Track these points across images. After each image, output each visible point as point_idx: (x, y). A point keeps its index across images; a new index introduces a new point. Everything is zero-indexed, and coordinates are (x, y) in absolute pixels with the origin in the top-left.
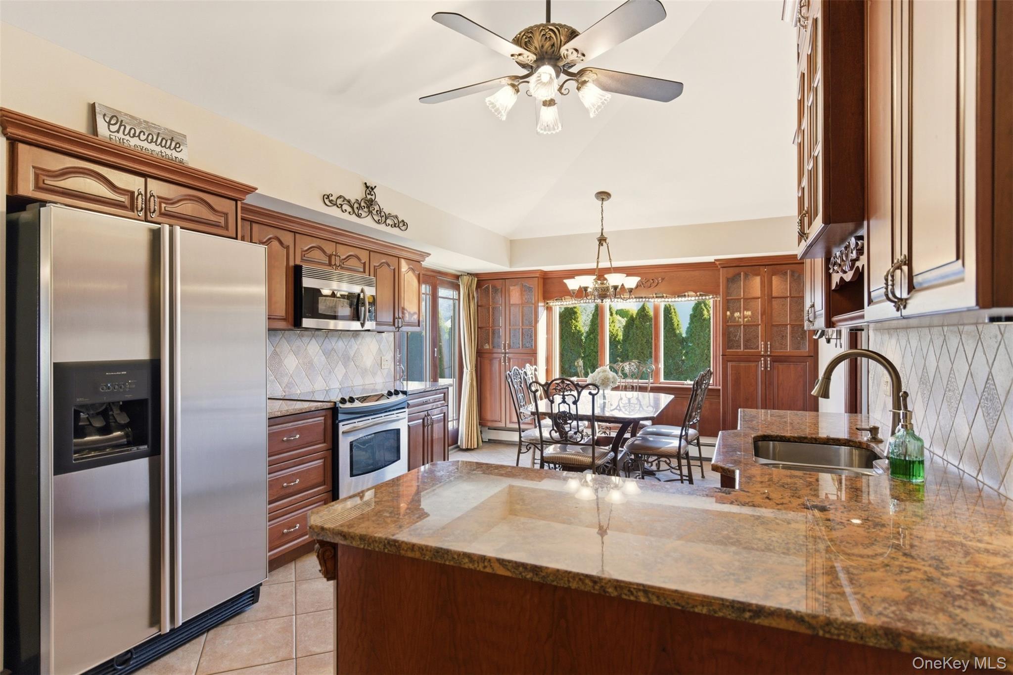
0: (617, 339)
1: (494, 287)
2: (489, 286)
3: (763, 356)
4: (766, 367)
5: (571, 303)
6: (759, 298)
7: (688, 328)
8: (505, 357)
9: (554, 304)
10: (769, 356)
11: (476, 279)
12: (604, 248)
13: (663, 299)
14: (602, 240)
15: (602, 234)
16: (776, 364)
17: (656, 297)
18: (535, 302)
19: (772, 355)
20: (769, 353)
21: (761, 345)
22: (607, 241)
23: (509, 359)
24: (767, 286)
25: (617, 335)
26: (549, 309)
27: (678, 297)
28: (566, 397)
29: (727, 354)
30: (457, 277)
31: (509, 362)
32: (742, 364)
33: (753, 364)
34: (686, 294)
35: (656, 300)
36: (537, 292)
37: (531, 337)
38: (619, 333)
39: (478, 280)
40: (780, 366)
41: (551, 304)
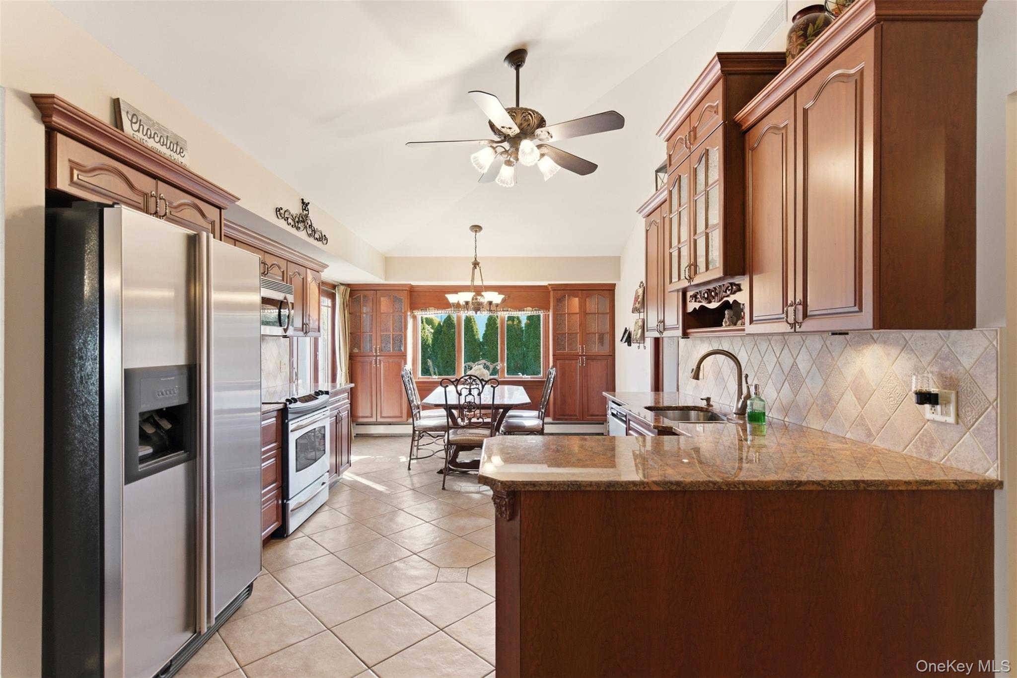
0: (427, 343)
1: (365, 296)
2: (360, 295)
3: (580, 355)
4: (582, 364)
5: (433, 313)
6: (577, 314)
7: (484, 334)
8: (376, 360)
9: (419, 313)
10: (584, 355)
11: (349, 289)
12: (477, 271)
13: (508, 312)
14: (476, 264)
15: (476, 259)
16: (589, 361)
17: (503, 310)
18: (405, 312)
19: (587, 354)
20: (584, 353)
21: (579, 348)
22: (480, 265)
23: (380, 361)
24: (583, 305)
25: (427, 340)
26: (414, 318)
27: (519, 311)
28: (472, 390)
29: (556, 354)
30: (334, 287)
31: (380, 364)
32: (567, 362)
33: (574, 362)
34: (525, 309)
35: (503, 313)
36: (406, 303)
37: (401, 341)
38: (429, 338)
39: (350, 290)
40: (592, 363)
41: (416, 314)
